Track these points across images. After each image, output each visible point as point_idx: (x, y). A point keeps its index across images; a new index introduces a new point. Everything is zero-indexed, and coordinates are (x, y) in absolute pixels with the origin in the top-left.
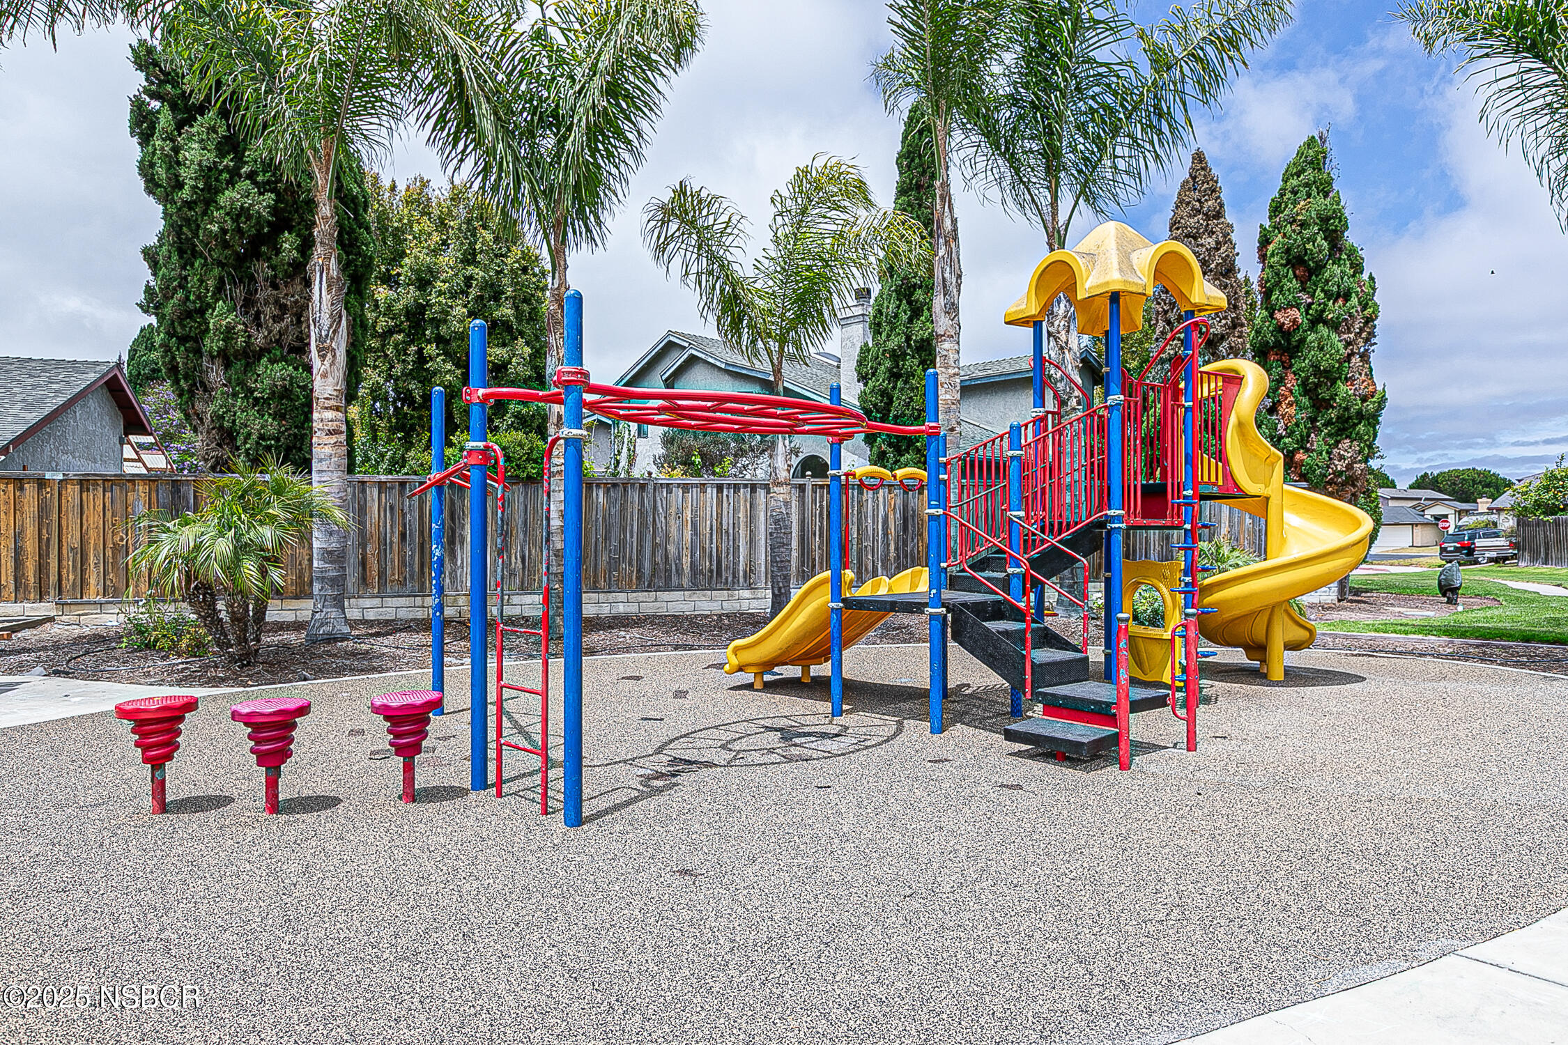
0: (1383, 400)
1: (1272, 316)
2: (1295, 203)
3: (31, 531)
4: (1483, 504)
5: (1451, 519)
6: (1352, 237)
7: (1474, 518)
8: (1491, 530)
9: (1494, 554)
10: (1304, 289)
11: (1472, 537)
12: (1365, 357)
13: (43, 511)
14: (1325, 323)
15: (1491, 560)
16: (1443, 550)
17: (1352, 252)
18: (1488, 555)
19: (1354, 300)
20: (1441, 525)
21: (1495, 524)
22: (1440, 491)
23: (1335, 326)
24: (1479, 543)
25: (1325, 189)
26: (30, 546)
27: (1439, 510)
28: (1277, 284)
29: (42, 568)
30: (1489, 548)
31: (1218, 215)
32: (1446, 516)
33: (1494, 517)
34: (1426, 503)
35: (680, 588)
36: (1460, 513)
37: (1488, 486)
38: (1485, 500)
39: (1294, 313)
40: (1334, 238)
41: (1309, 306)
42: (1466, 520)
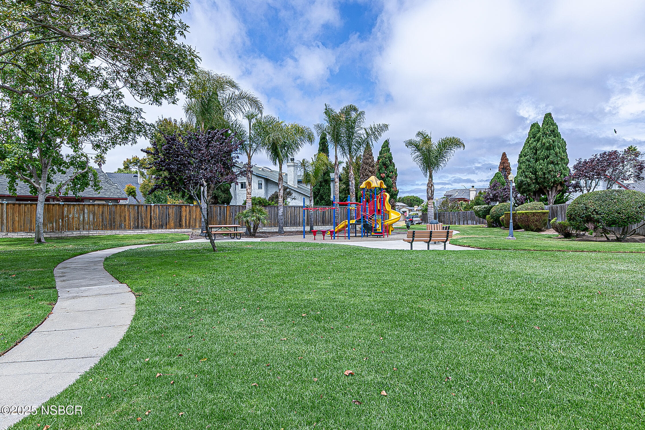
0: (398, 192)
1: (380, 174)
2: (384, 153)
3: (188, 215)
4: (416, 208)
5: (407, 212)
6: (393, 161)
7: (413, 212)
8: (416, 216)
9: (417, 222)
10: (385, 170)
11: (412, 217)
12: (395, 183)
13: (190, 212)
14: (389, 177)
15: (417, 224)
16: (406, 221)
17: (393, 163)
18: (416, 222)
19: (394, 173)
20: (405, 214)
21: (418, 214)
22: (404, 203)
23: (391, 177)
24: (414, 219)
25: (389, 150)
26: (188, 219)
27: (404, 210)
28: (381, 168)
29: (190, 222)
30: (416, 221)
31: (372, 155)
32: (406, 211)
33: (418, 212)
34: (401, 207)
35: (288, 226)
36: (410, 211)
37: (417, 202)
38: (416, 206)
39: (384, 174)
40: (391, 161)
41: (386, 173)
42: (411, 213)
